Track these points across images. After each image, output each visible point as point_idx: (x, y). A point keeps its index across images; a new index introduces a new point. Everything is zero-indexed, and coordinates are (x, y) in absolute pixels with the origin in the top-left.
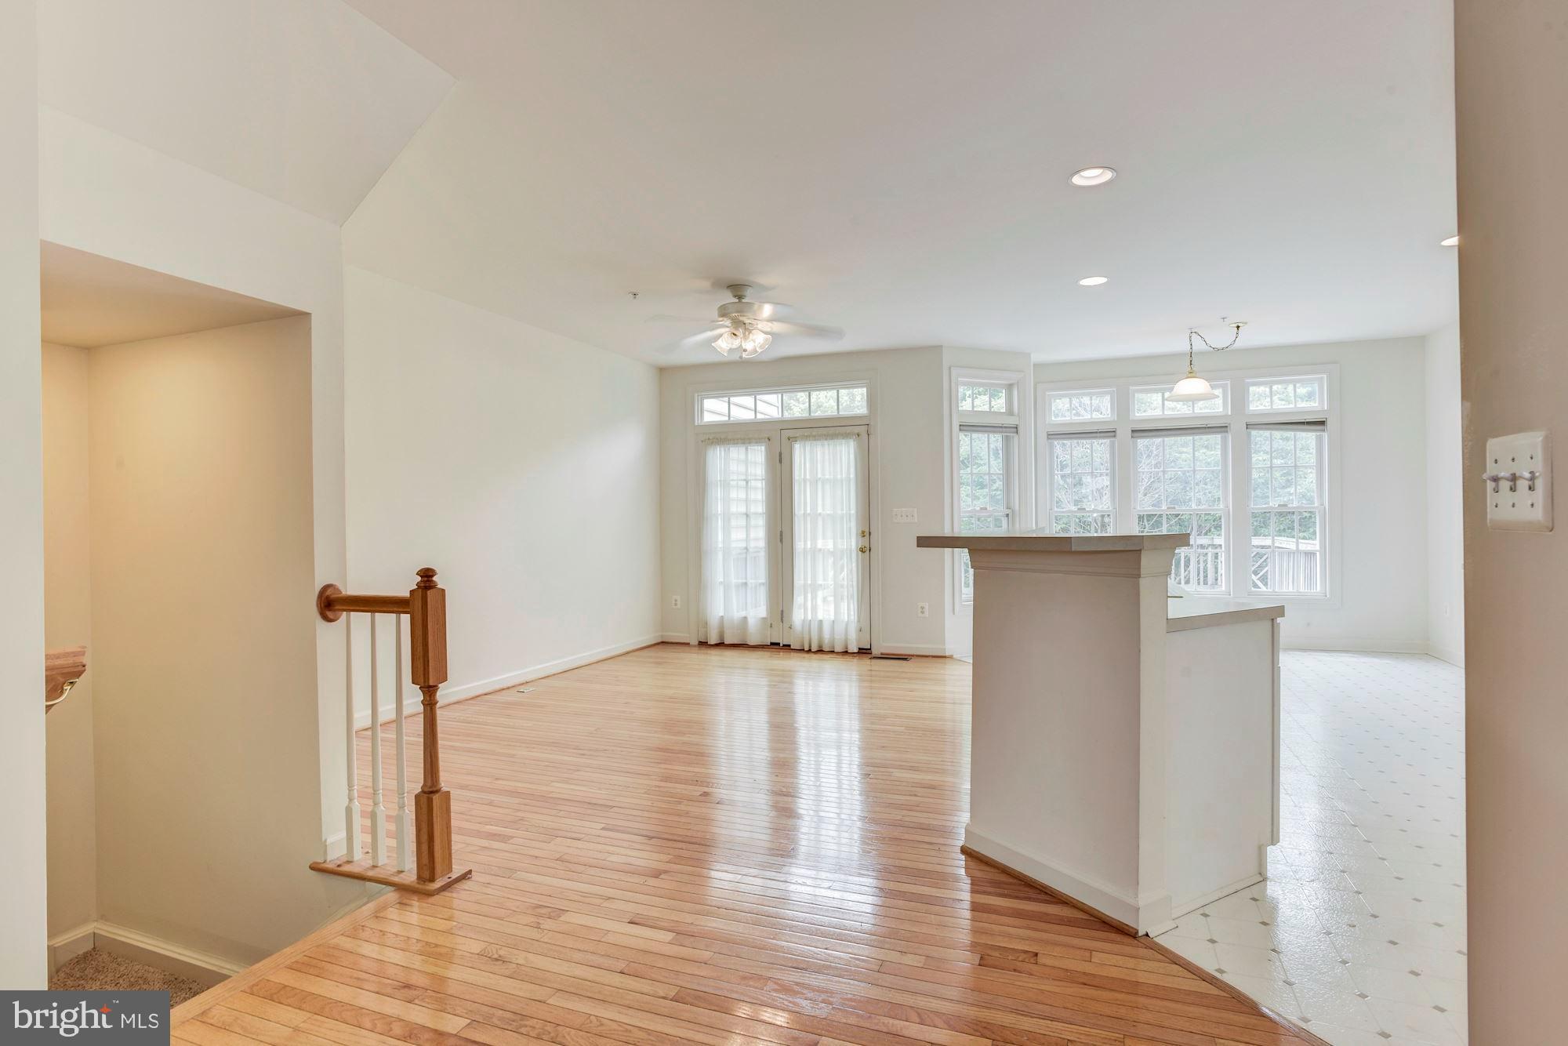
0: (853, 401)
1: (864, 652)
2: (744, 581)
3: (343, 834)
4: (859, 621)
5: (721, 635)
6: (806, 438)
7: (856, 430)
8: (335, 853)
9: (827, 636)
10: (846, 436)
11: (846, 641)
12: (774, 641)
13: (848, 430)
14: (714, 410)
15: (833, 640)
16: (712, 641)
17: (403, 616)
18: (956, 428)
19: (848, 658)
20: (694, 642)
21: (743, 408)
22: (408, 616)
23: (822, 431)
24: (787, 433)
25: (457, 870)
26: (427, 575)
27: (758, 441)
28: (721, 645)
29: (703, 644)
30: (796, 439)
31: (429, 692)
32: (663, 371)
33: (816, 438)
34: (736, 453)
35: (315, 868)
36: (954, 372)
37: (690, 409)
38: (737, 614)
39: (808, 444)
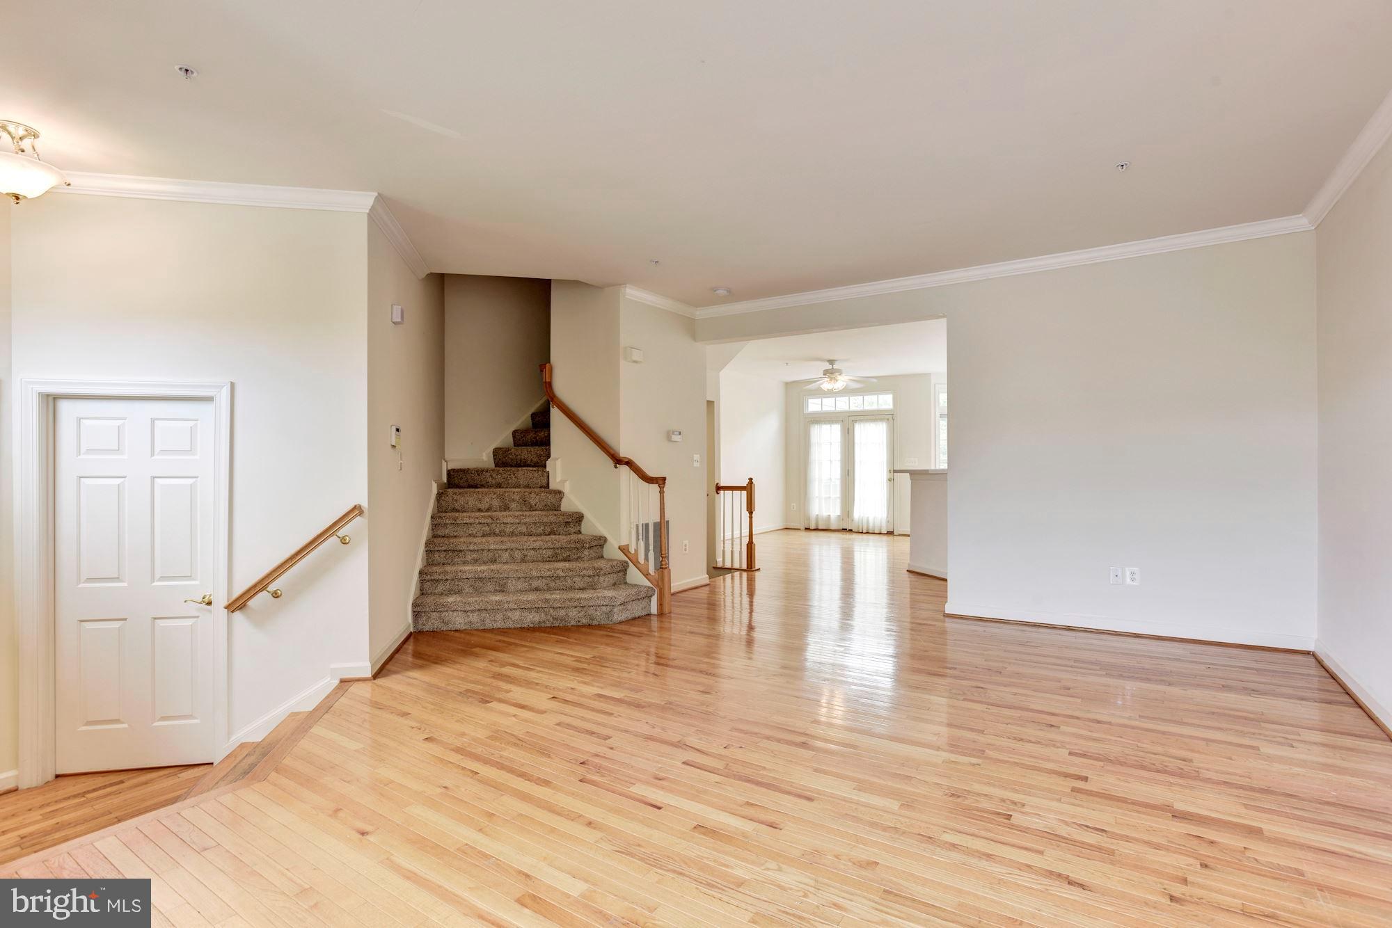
0: (885, 402)
1: (890, 533)
2: (828, 496)
3: (721, 559)
4: (887, 517)
5: (817, 523)
6: (861, 421)
7: (887, 417)
8: (720, 564)
9: (871, 525)
10: (881, 420)
11: (881, 527)
12: (844, 528)
13: (882, 417)
14: (814, 406)
15: (874, 526)
16: (812, 527)
17: (743, 492)
18: (938, 415)
19: (881, 536)
20: (803, 528)
21: (828, 405)
22: (745, 492)
23: (869, 417)
24: (851, 418)
25: (757, 568)
26: (751, 479)
27: (836, 422)
28: (816, 529)
29: (807, 529)
30: (856, 421)
31: (751, 513)
32: (787, 384)
33: (867, 421)
34: (826, 428)
35: (714, 568)
36: (937, 386)
37: (801, 405)
38: (825, 514)
39: (862, 425)
